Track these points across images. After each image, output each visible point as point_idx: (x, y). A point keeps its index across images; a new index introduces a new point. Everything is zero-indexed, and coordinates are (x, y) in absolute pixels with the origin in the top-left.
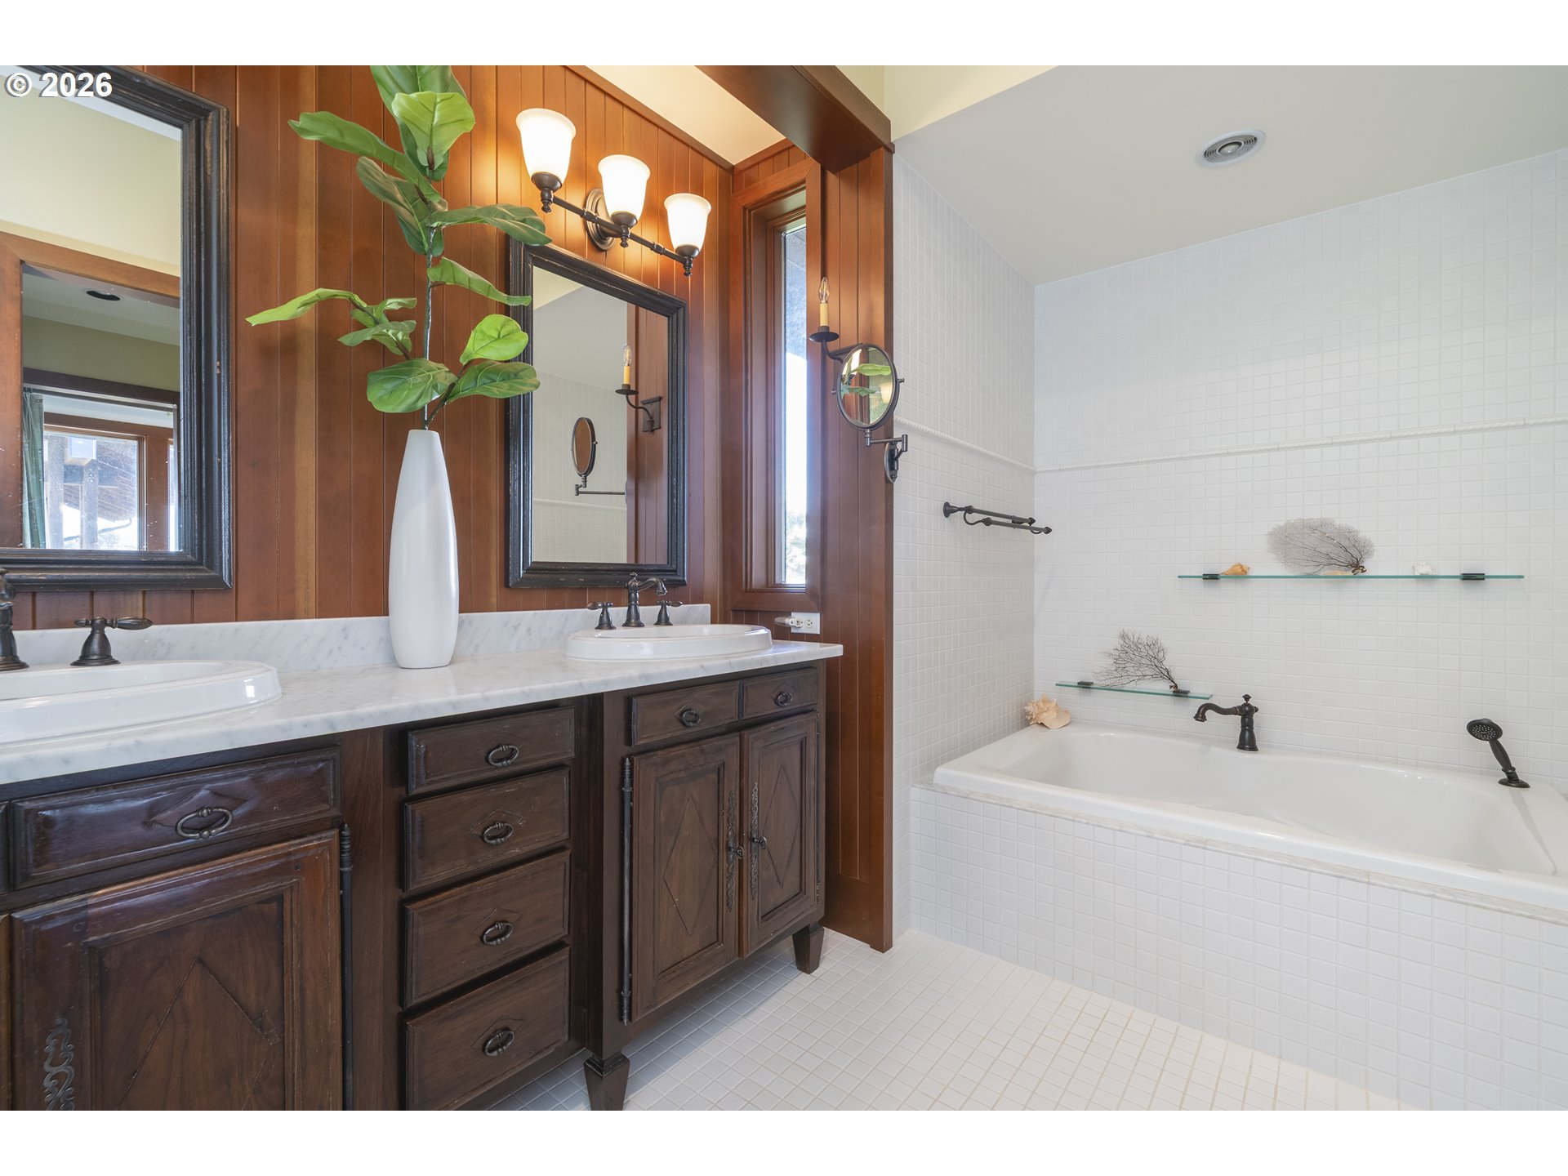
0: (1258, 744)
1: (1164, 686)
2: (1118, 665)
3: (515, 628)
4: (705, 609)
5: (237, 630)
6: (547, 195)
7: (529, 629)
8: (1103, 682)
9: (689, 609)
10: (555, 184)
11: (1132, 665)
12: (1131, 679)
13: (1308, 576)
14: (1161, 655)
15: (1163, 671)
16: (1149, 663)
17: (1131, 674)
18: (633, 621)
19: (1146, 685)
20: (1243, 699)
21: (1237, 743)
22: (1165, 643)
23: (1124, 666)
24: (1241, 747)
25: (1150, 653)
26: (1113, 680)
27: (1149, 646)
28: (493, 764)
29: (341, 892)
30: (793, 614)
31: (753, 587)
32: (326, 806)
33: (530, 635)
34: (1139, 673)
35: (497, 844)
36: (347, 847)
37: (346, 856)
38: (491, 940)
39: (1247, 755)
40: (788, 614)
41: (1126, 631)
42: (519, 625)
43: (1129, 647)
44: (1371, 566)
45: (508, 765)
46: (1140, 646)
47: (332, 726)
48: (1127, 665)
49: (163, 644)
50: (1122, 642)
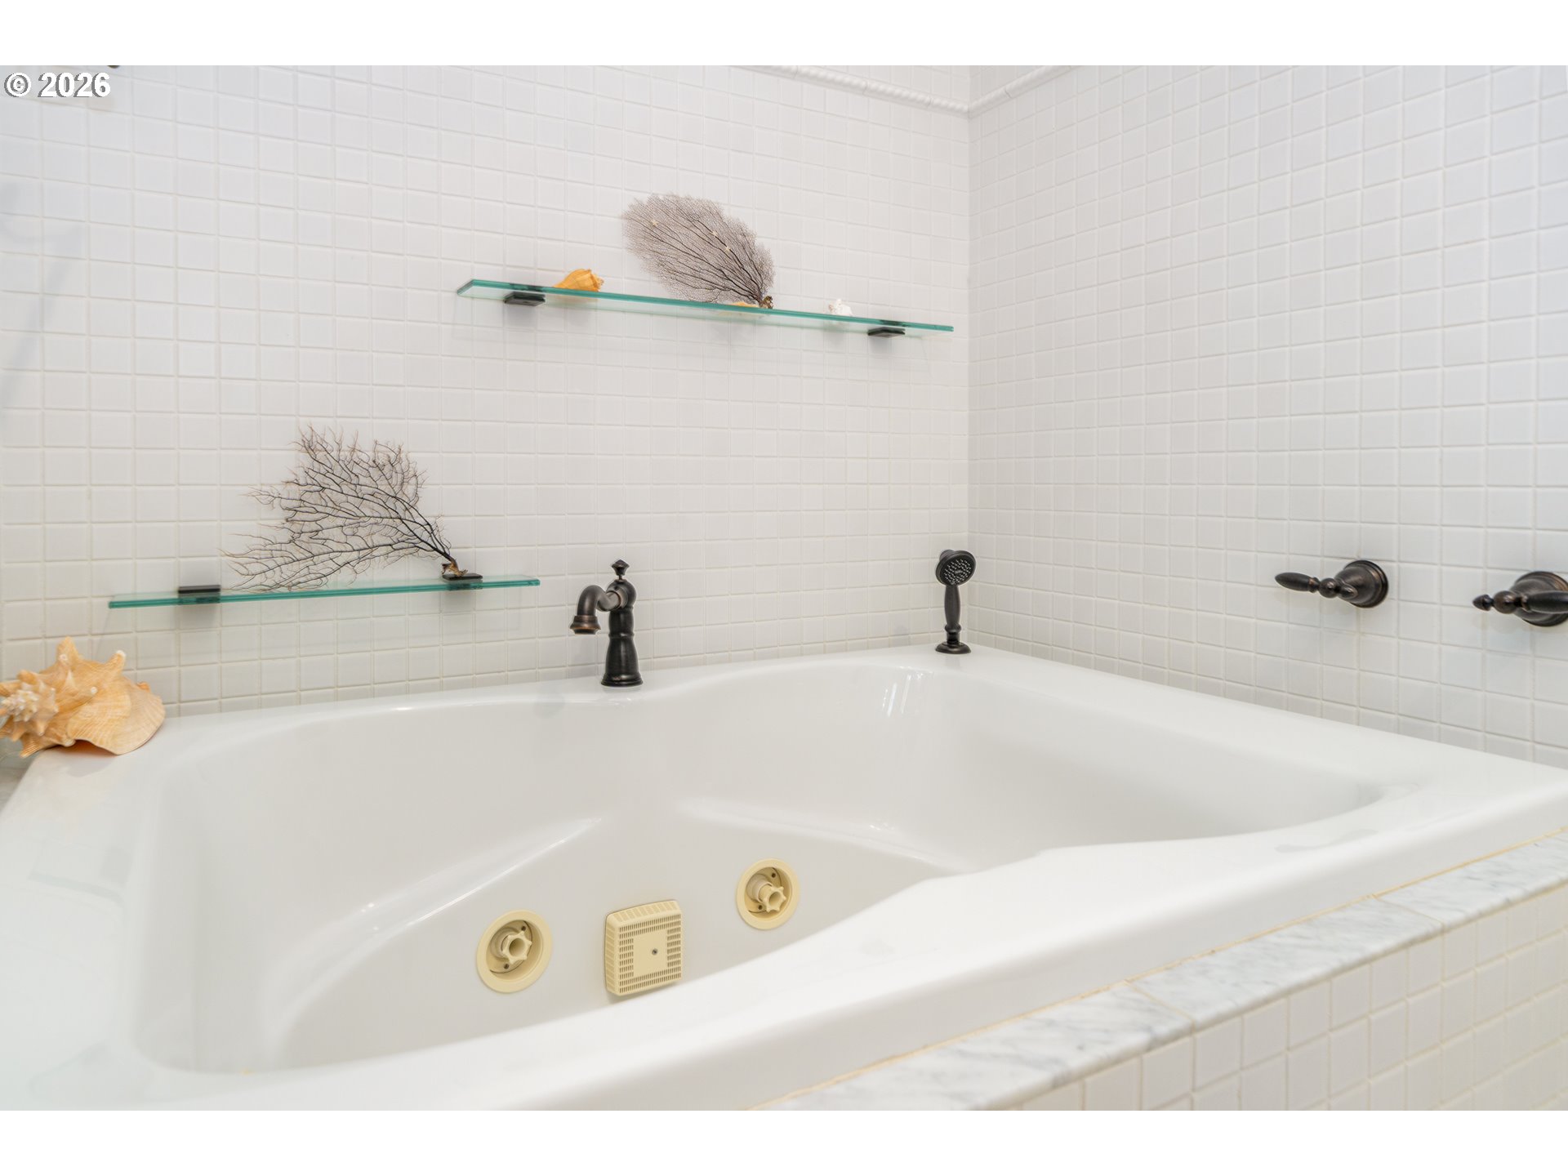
0: (642, 669)
1: (426, 569)
2: (296, 527)
8: (258, 579)
11: (340, 522)
12: (341, 560)
13: (706, 304)
14: (409, 489)
15: (419, 531)
16: (384, 513)
17: (335, 547)
19: (379, 572)
20: (613, 570)
21: (602, 669)
22: (418, 458)
23: (314, 526)
24: (610, 680)
25: (384, 487)
26: (288, 571)
27: (380, 468)
34: (357, 543)
39: (623, 696)
41: (319, 430)
43: (330, 471)
44: (782, 290)
46: (356, 470)
48: (325, 523)
50: (306, 460)
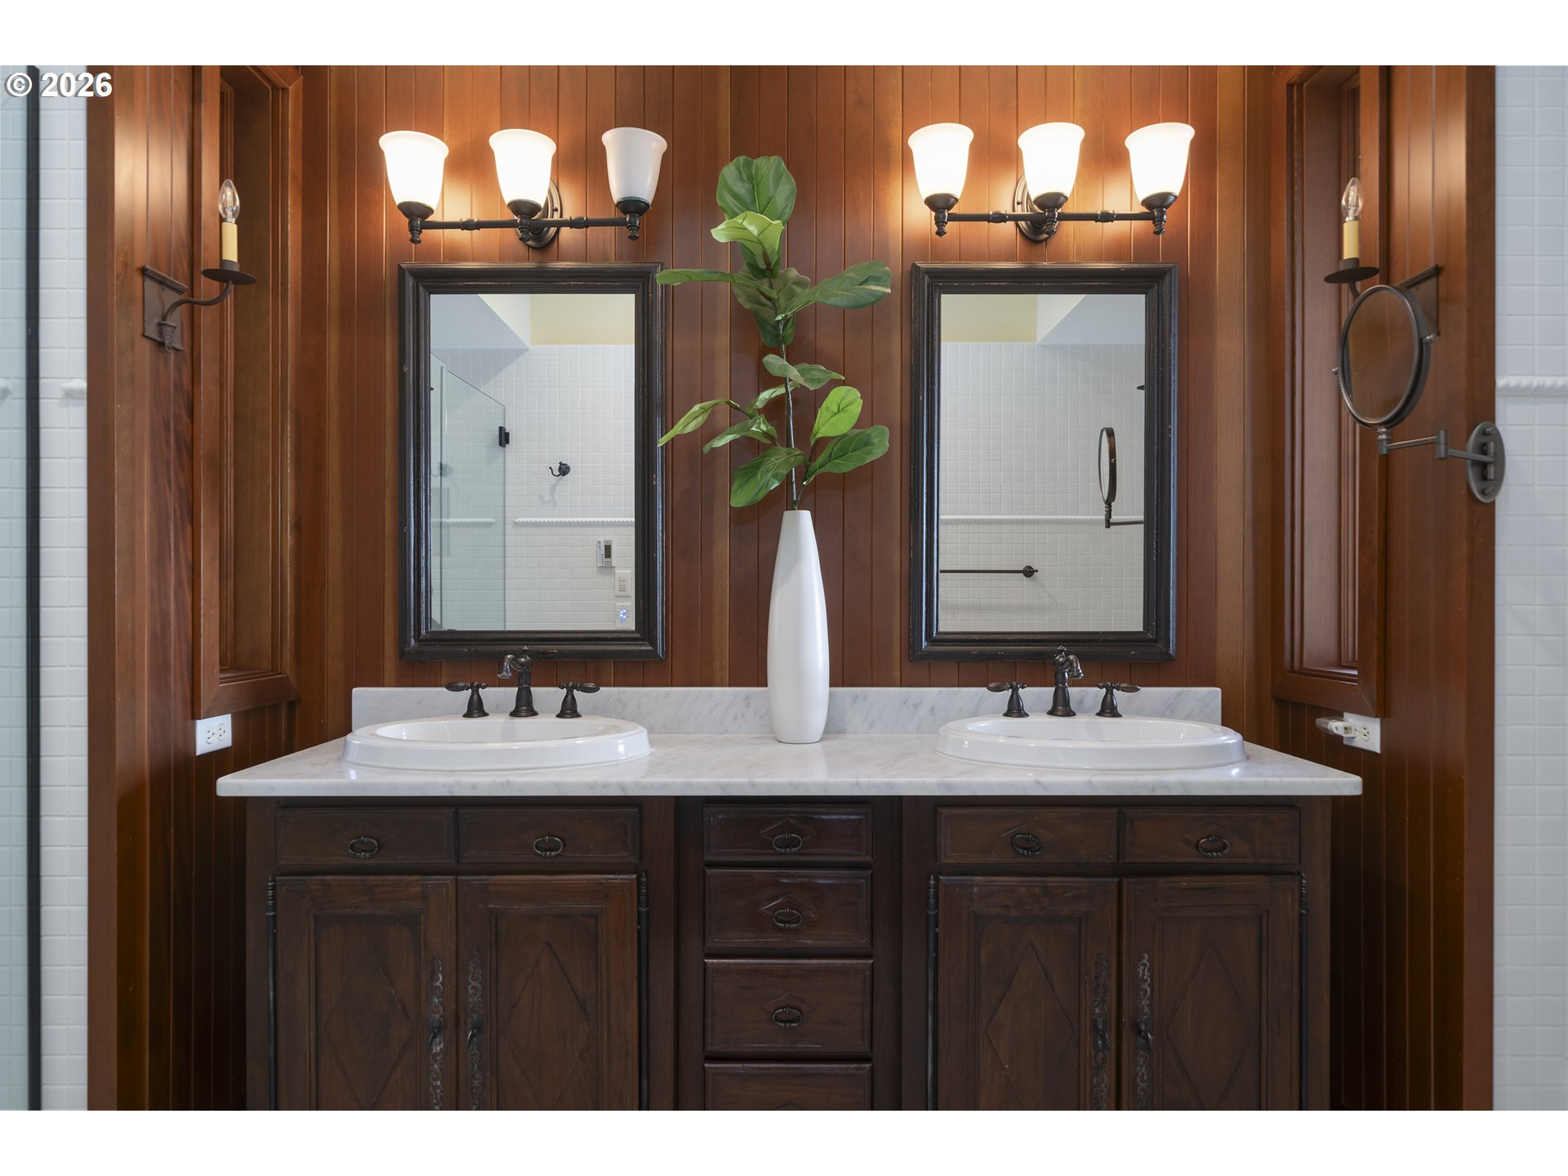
3: (916, 706)
4: (1211, 696)
5: (667, 694)
6: (941, 216)
7: (933, 708)
9: (1180, 694)
10: (949, 201)
18: (1061, 707)
28: (776, 848)
29: (639, 927)
30: (1346, 715)
31: (1306, 665)
32: (626, 854)
33: (934, 715)
35: (790, 929)
36: (644, 891)
37: (643, 898)
38: (777, 1020)
40: (1338, 715)
42: (920, 703)
45: (790, 854)
47: (623, 790)
49: (621, 703)
